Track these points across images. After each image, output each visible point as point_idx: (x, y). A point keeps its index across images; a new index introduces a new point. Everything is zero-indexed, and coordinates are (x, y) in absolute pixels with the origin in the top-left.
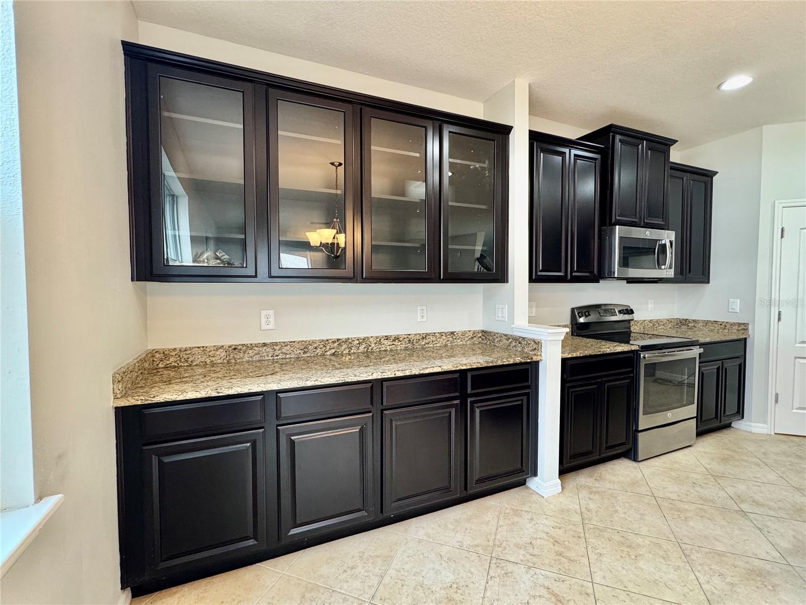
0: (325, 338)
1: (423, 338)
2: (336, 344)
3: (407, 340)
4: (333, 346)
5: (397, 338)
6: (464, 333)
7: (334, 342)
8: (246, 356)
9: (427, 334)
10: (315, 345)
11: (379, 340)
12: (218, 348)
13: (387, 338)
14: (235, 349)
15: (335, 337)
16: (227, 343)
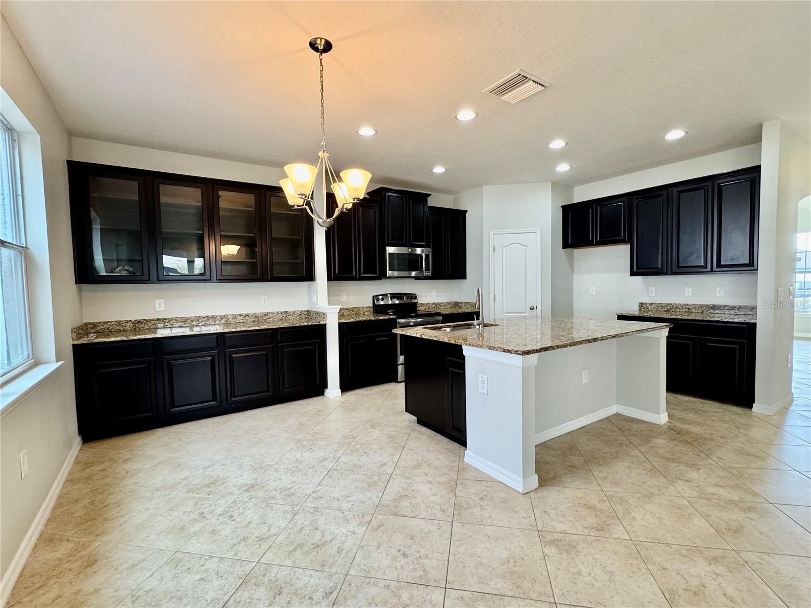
0: (198, 316)
1: (265, 315)
2: (205, 319)
3: (254, 316)
4: (203, 320)
5: (247, 315)
6: (294, 312)
7: (204, 318)
8: (146, 325)
9: (268, 313)
10: (192, 320)
11: (234, 317)
12: (127, 322)
13: (240, 315)
14: (139, 322)
15: (204, 315)
16: (133, 319)
